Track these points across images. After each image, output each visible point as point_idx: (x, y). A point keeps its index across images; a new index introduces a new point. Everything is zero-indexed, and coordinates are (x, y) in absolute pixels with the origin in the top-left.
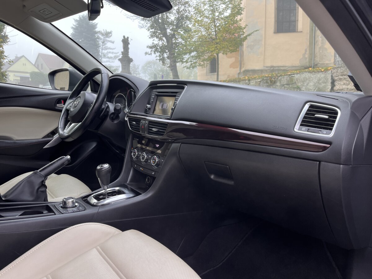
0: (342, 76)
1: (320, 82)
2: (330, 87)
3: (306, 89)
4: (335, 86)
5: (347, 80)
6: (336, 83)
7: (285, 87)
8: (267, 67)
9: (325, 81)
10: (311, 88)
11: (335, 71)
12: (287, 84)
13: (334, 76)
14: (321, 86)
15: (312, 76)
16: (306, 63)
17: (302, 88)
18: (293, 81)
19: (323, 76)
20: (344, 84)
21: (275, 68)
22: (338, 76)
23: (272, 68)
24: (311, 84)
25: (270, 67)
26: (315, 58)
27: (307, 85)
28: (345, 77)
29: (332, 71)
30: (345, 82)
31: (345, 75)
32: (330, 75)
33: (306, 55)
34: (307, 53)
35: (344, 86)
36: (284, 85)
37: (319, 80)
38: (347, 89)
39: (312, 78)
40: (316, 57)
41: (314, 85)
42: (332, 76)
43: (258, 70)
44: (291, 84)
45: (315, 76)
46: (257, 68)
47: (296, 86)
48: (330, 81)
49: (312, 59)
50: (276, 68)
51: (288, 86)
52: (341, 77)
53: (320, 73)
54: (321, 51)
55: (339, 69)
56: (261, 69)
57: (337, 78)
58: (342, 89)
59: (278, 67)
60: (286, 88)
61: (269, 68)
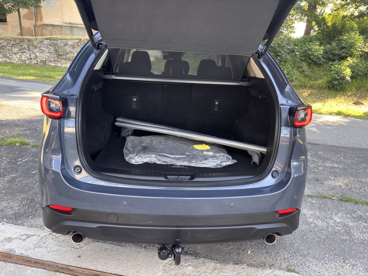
8: (65, 23)
21: (73, 26)
23: (70, 25)
25: (68, 23)
43: (58, 26)
46: (56, 23)
50: (75, 25)
56: (60, 24)
59: (76, 24)
61: (67, 25)
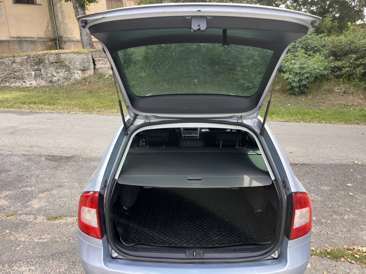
0: (100, 57)
1: (84, 61)
2: (93, 66)
3: (74, 67)
4: (95, 65)
5: (103, 61)
6: (96, 63)
7: (54, 65)
8: (13, 37)
9: (88, 61)
10: (78, 67)
11: (94, 53)
12: (55, 62)
13: (94, 57)
14: (86, 65)
15: (77, 57)
16: (51, 35)
17: (70, 66)
18: (60, 59)
19: (85, 57)
20: (102, 64)
22: (97, 58)
24: (77, 63)
26: (58, 32)
27: (74, 64)
28: (102, 58)
29: (92, 54)
30: (103, 62)
31: (102, 57)
32: (91, 56)
33: (49, 27)
34: (49, 26)
35: (103, 66)
36: (52, 63)
37: (83, 60)
38: (105, 67)
39: (77, 58)
40: (59, 30)
41: (80, 64)
42: (92, 57)
44: (60, 62)
45: (79, 56)
46: (2, 39)
47: (64, 65)
48: (92, 61)
49: (55, 32)
51: (57, 64)
52: (100, 59)
53: (83, 55)
54: (63, 26)
55: (97, 52)
56: (7, 40)
57: (97, 59)
58: (101, 68)
59: (24, 37)
60: (56, 66)
